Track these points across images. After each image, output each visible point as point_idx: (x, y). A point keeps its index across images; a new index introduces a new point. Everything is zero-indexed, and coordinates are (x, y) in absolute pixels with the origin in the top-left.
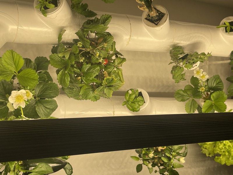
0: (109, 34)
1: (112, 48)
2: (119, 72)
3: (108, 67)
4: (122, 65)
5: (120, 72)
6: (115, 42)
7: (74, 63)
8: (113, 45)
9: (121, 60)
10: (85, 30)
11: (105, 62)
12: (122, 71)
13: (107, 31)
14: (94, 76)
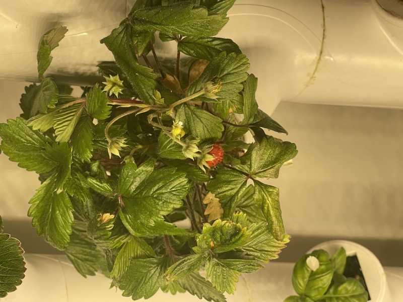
0: (231, 48)
1: (242, 104)
2: (263, 201)
3: (224, 177)
4: (278, 171)
5: (269, 202)
6: (253, 79)
7: (91, 156)
8: (247, 90)
9: (277, 152)
10: (138, 28)
11: (210, 158)
12: (278, 194)
13: (223, 34)
14: (165, 213)
